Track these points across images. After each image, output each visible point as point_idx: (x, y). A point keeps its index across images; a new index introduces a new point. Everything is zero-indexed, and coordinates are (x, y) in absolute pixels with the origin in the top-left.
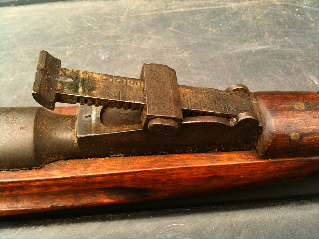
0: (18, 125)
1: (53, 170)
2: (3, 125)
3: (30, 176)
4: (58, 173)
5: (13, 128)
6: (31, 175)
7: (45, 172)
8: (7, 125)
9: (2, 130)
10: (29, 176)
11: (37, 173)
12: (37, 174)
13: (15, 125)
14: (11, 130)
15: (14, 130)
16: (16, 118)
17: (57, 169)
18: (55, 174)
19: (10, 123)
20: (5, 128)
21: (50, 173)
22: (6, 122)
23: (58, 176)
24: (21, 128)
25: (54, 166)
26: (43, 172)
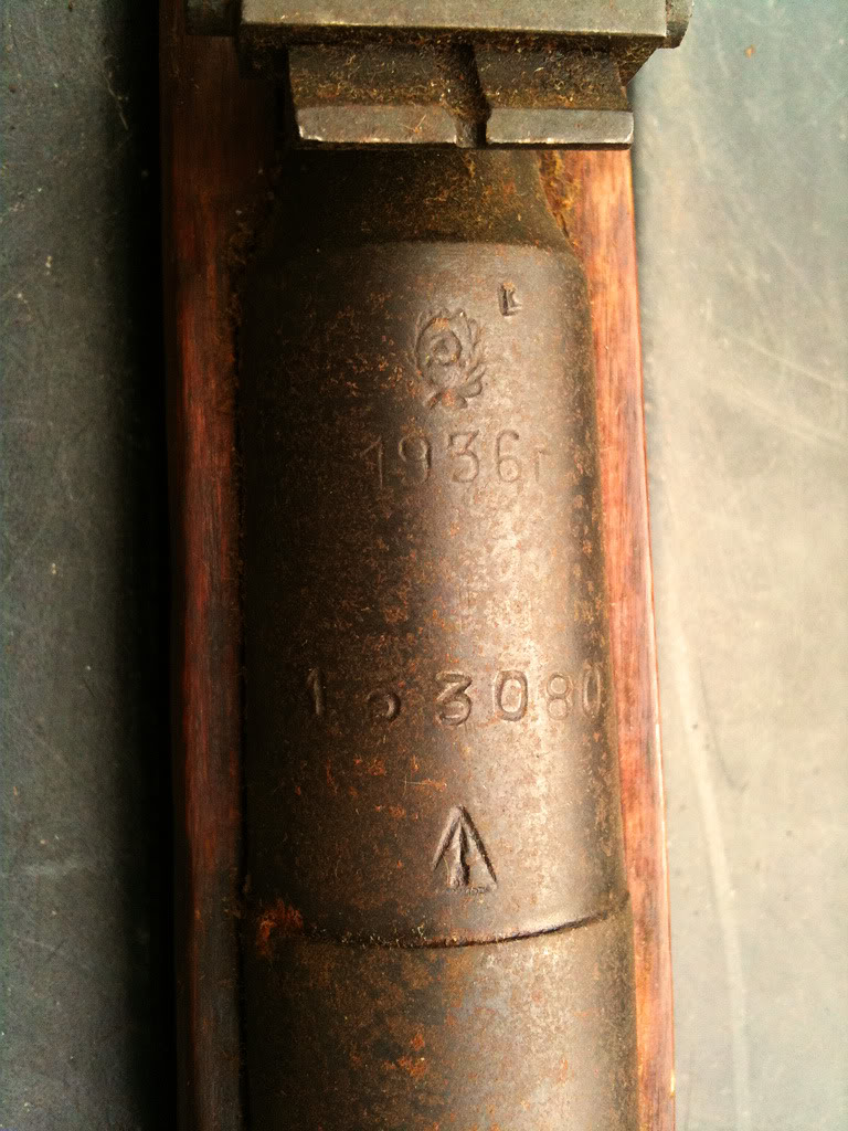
0: (491, 327)
1: (594, 208)
2: (489, 413)
3: (623, 320)
4: (607, 184)
5: (507, 354)
6: (618, 315)
7: (602, 250)
8: (486, 392)
9: (519, 418)
10: (619, 326)
11: (605, 287)
12: (614, 289)
13: (487, 348)
14: (515, 367)
15: (514, 348)
16: (442, 346)
17: (583, 193)
18: (613, 200)
19: (476, 374)
20: (507, 403)
21: (610, 224)
22: (469, 400)
23: (623, 183)
24: (506, 314)
25: (573, 210)
26: (598, 260)
